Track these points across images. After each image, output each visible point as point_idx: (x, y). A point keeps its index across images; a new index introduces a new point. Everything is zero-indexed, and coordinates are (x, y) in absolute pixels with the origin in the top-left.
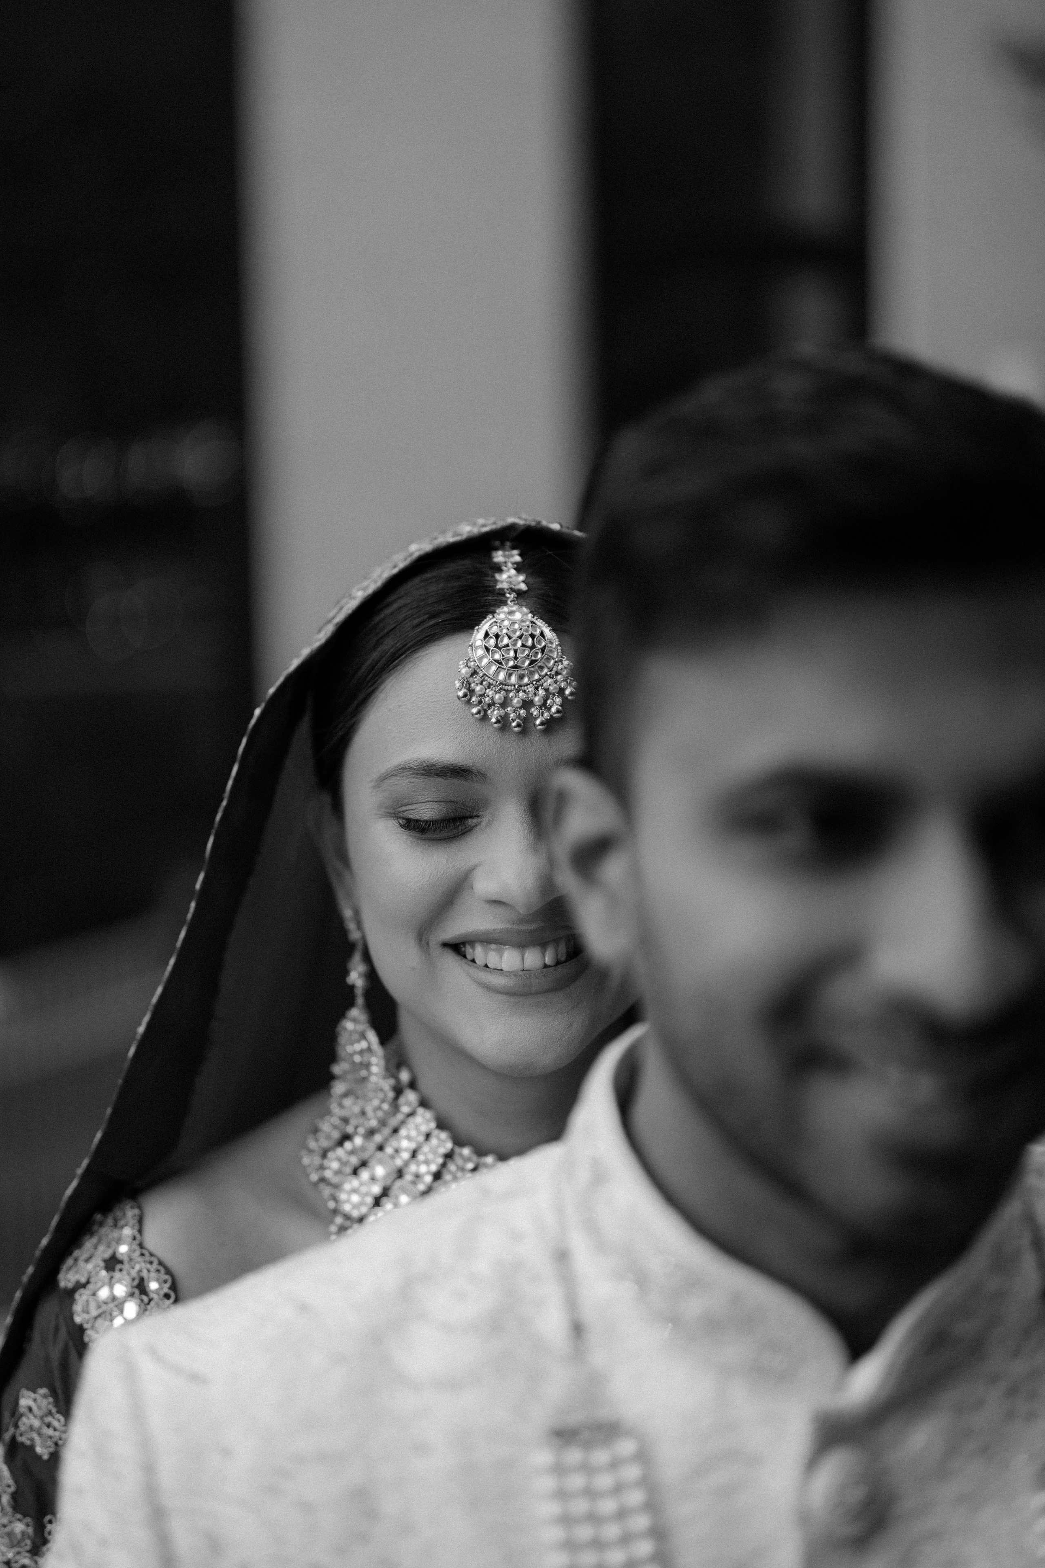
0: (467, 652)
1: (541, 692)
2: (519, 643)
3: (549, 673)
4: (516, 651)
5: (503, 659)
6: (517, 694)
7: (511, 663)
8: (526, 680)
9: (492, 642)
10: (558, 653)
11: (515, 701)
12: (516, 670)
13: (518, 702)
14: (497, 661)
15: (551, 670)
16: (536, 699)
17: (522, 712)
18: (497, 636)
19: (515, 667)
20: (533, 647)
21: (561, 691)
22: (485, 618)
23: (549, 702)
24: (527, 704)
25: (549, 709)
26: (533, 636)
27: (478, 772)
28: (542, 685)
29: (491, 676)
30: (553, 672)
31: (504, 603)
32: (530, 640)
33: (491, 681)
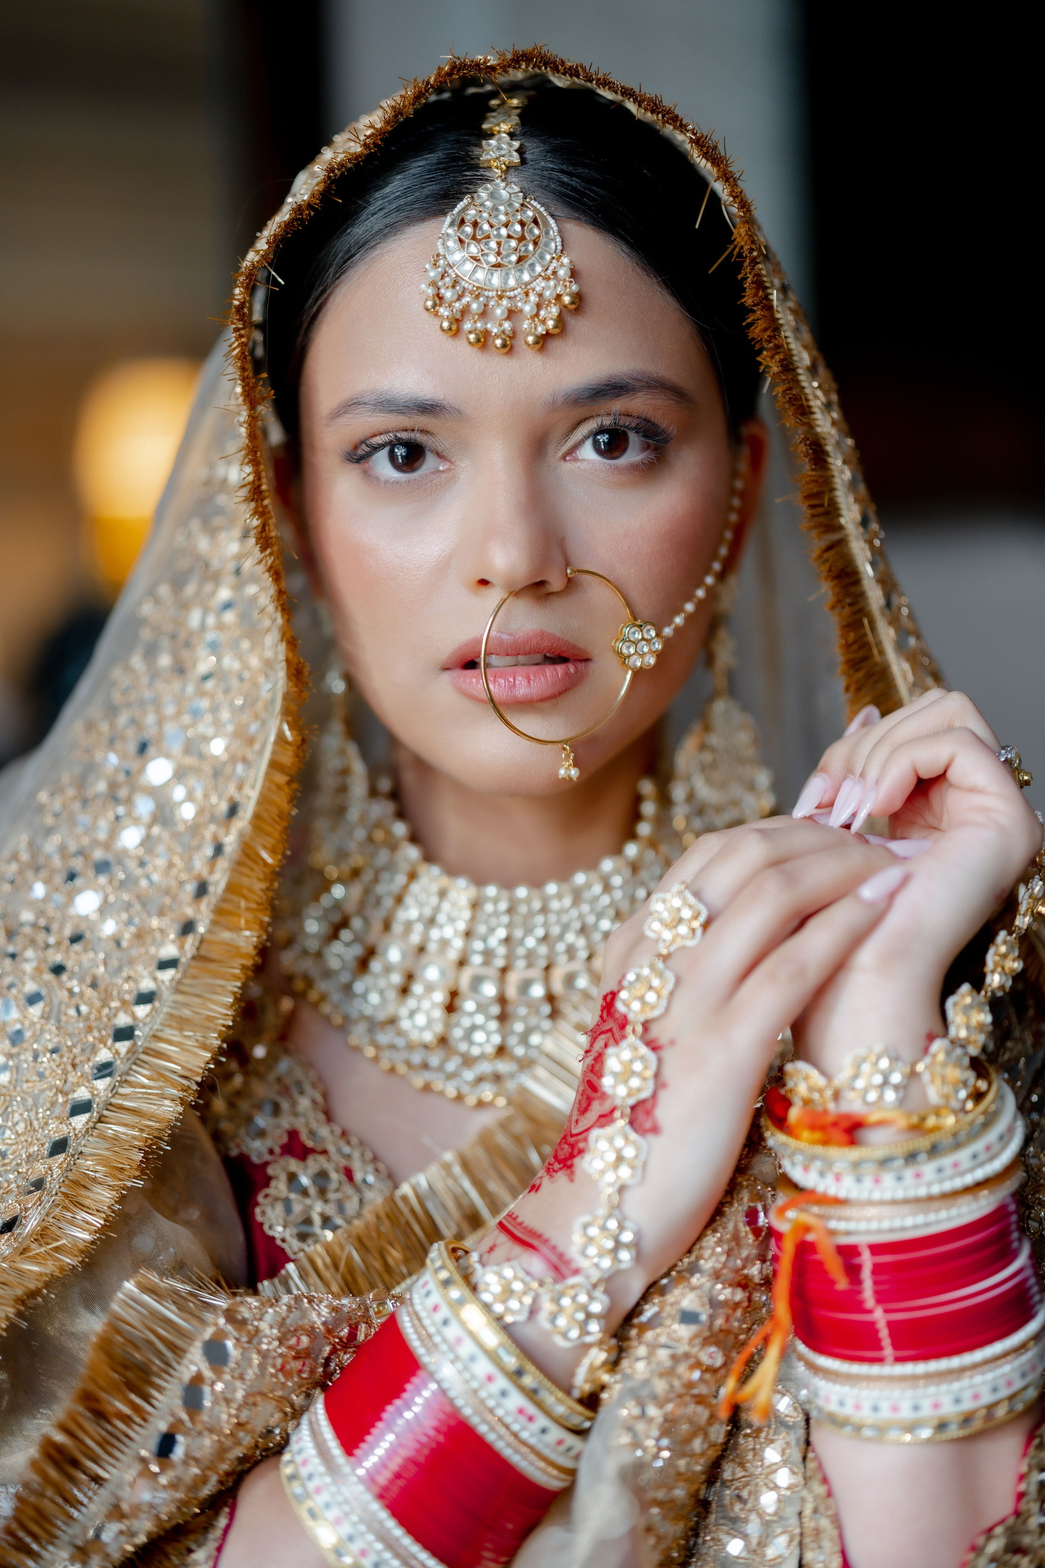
0: (437, 246)
1: (533, 298)
2: (504, 232)
3: (543, 274)
4: (499, 244)
5: (482, 255)
6: (500, 302)
7: (492, 259)
8: (512, 282)
9: (469, 229)
10: (556, 246)
11: (498, 312)
12: (499, 269)
13: (502, 313)
14: (475, 259)
15: (547, 269)
16: (527, 308)
17: (507, 325)
18: (475, 224)
19: (498, 266)
20: (522, 239)
21: (559, 297)
22: (462, 200)
23: (542, 313)
24: (512, 314)
25: (544, 322)
26: (522, 224)
27: (451, 407)
28: (533, 290)
29: (466, 279)
30: (549, 272)
31: (488, 180)
32: (518, 228)
33: (466, 285)
